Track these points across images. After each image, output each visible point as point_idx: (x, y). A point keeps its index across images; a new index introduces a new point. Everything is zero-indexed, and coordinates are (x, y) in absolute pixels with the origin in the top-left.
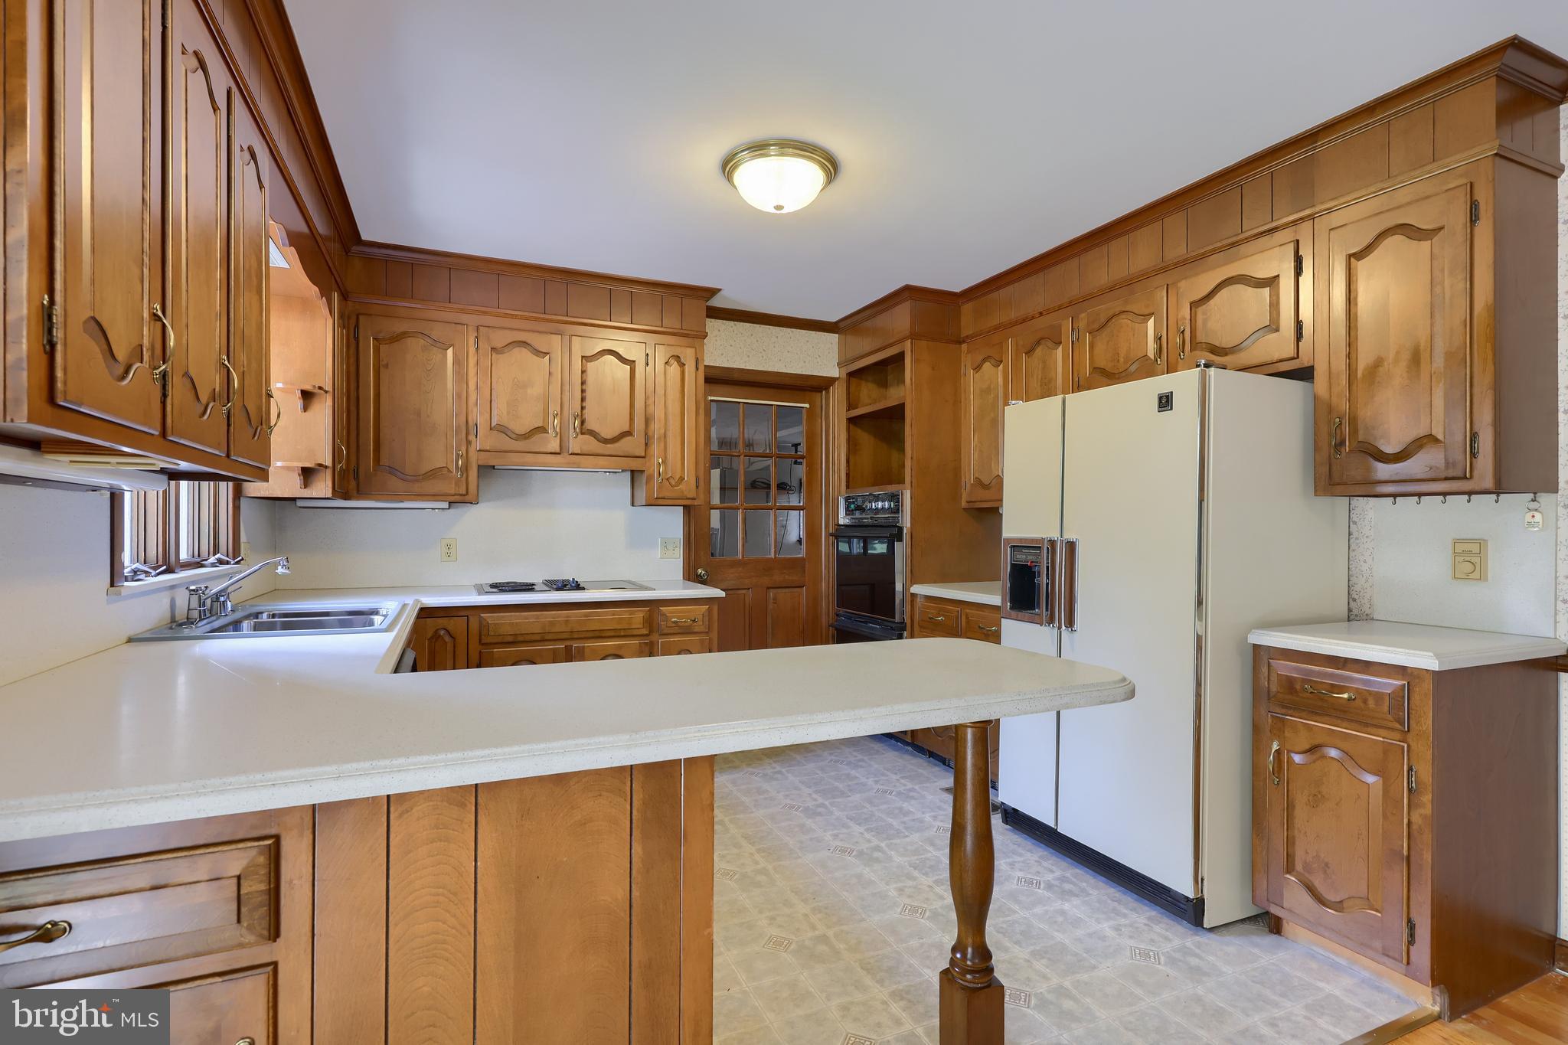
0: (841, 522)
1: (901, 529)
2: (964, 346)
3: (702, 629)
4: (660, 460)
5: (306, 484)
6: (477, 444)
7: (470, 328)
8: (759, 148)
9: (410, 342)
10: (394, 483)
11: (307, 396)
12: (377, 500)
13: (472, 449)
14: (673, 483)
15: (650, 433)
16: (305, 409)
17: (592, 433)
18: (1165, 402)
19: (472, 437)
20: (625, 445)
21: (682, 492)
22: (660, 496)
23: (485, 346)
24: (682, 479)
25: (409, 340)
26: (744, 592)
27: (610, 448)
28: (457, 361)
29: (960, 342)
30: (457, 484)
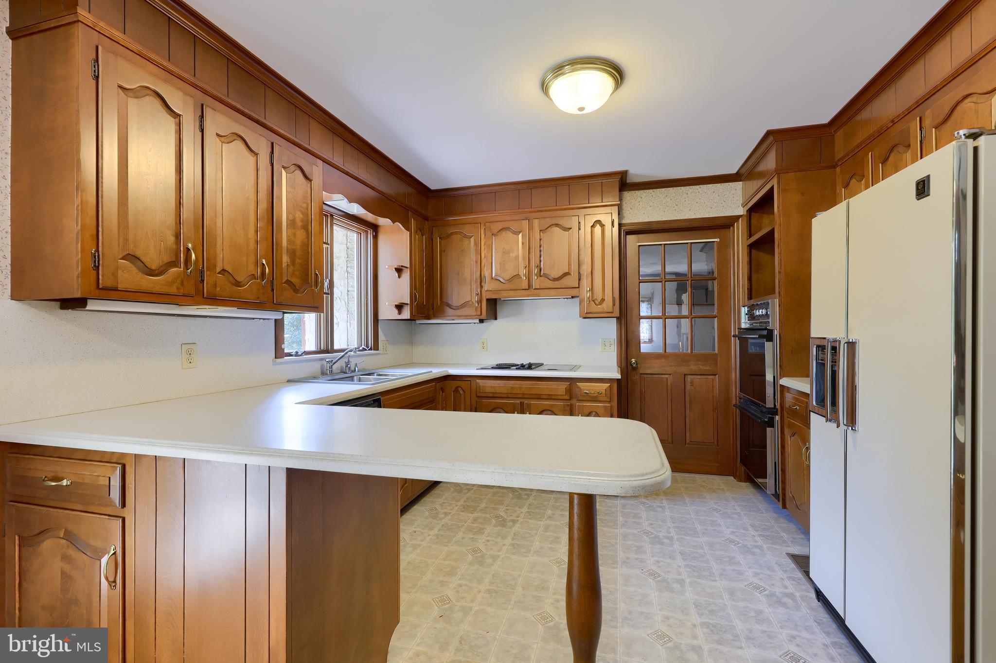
0: (743, 326)
1: (771, 332)
2: (838, 169)
3: (605, 399)
4: (588, 289)
5: (400, 313)
6: (486, 287)
7: (482, 225)
8: (558, 69)
9: (454, 236)
10: (450, 311)
11: (399, 270)
12: (442, 319)
13: (483, 290)
14: (597, 303)
15: (582, 272)
16: (399, 277)
17: (546, 276)
18: (922, 188)
19: (483, 284)
20: (567, 281)
21: (603, 308)
22: (588, 312)
23: (489, 233)
24: (603, 300)
25: (454, 235)
26: (667, 376)
27: (557, 284)
28: (476, 244)
29: (834, 167)
30: (476, 310)
